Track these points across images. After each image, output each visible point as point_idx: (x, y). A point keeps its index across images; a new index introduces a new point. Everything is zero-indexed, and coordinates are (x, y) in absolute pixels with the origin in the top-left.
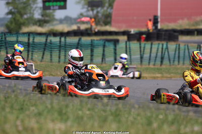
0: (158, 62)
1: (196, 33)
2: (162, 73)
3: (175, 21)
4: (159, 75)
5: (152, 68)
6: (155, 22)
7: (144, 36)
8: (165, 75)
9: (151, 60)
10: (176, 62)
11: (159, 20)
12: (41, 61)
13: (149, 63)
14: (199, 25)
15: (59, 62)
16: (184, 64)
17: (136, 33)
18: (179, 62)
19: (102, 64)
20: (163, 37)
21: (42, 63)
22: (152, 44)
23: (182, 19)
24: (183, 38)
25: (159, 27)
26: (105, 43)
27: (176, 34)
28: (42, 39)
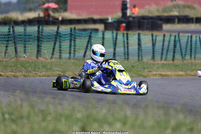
3: (142, 6)
6: (124, 8)
7: (124, 25)
11: (128, 5)
16: (195, 58)
18: (191, 56)
21: (52, 60)
23: (149, 4)
25: (128, 13)
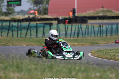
0: (76, 36)
1: (98, 18)
2: (78, 42)
3: (85, 11)
4: (77, 44)
5: (72, 40)
6: (74, 12)
7: (67, 21)
8: (80, 43)
9: (72, 35)
10: (87, 36)
11: (76, 11)
12: (7, 37)
13: (71, 36)
14: (100, 14)
15: (17, 37)
16: (91, 37)
17: (63, 19)
19: (43, 37)
20: (79, 21)
21: (7, 38)
22: (72, 25)
23: (90, 10)
24: (90, 21)
25: (76, 15)
26: (44, 25)
27: (86, 19)
28: (7, 24)
